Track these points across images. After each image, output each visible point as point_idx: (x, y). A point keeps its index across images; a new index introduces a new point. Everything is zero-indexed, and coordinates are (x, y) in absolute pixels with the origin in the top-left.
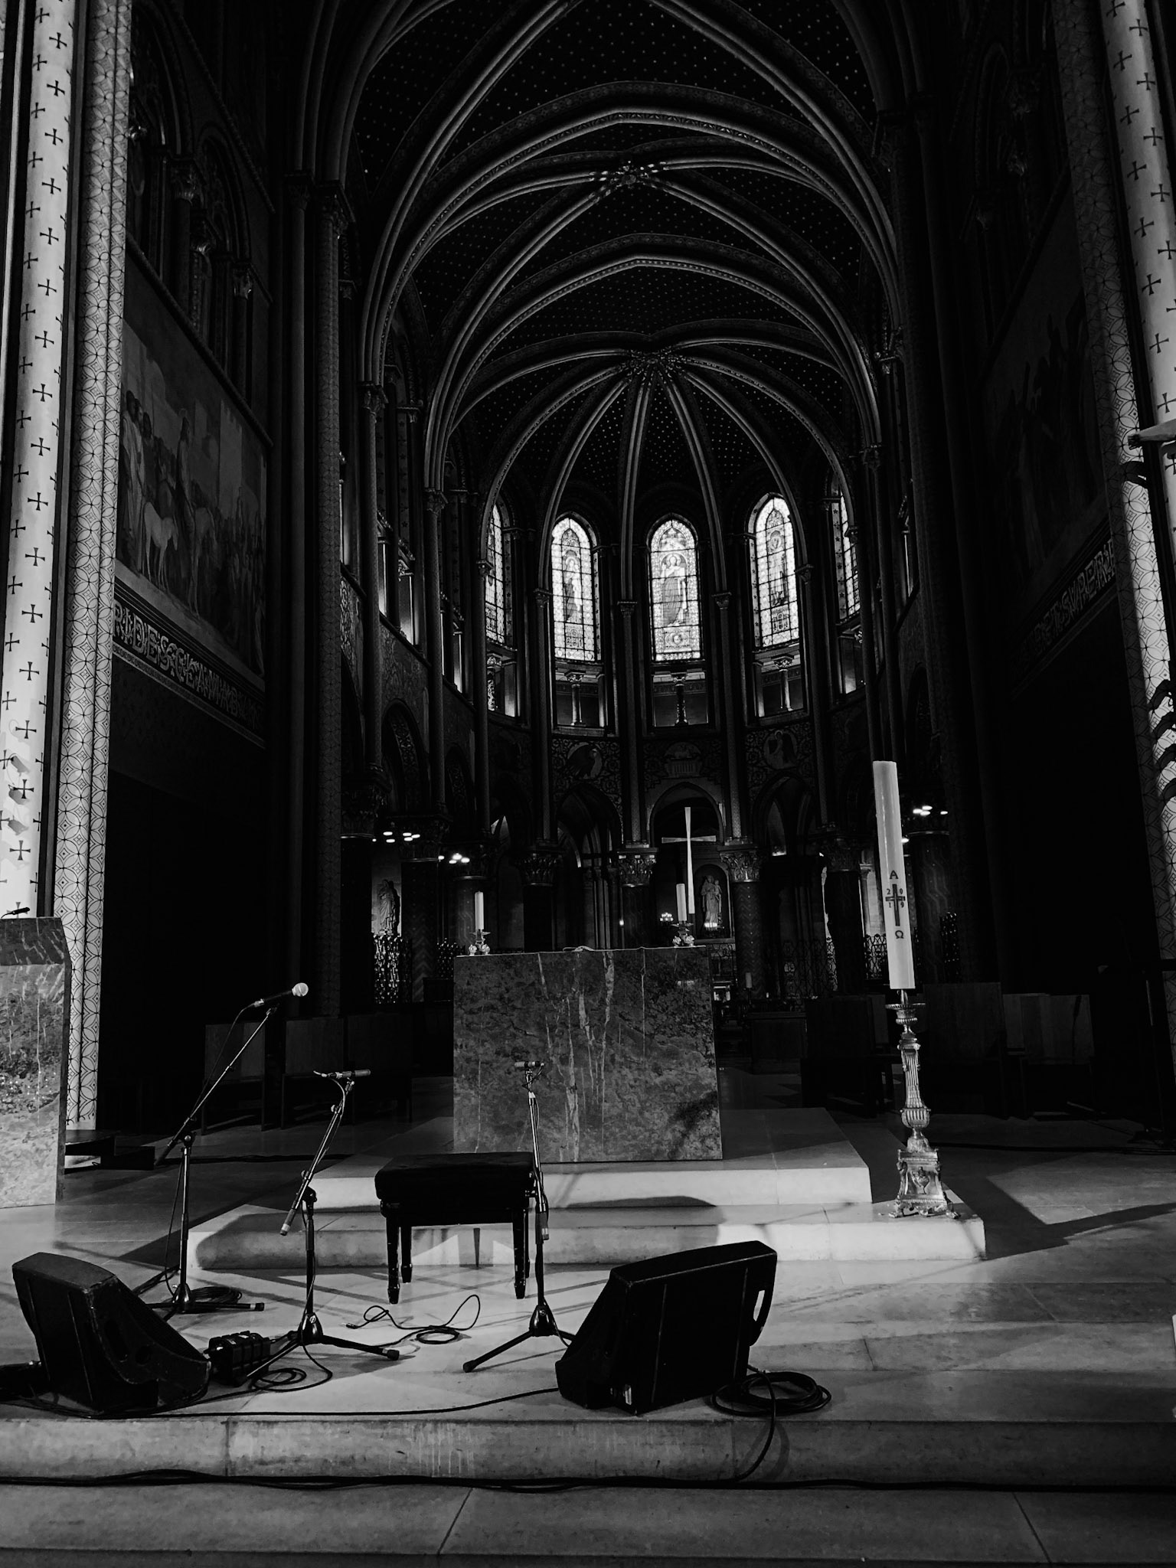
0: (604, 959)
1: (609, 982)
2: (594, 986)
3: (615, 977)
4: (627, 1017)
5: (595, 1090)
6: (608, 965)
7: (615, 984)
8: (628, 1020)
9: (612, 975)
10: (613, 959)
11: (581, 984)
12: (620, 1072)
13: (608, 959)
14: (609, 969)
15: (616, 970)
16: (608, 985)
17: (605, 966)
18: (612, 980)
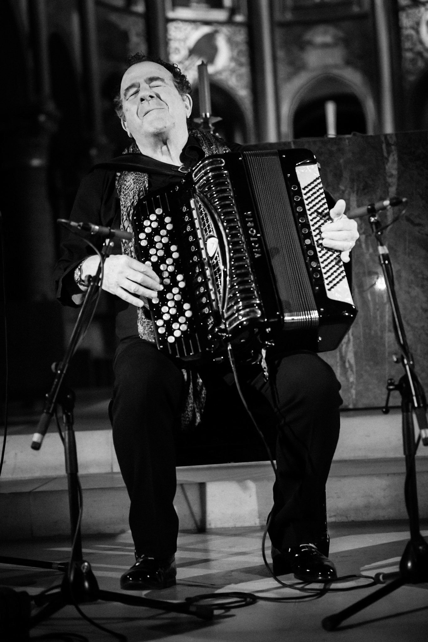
0: (384, 146)
1: (392, 176)
2: (371, 183)
3: (398, 169)
4: (417, 221)
5: (375, 318)
6: (389, 153)
7: (399, 179)
8: (419, 225)
9: (395, 166)
10: (396, 144)
11: (352, 181)
12: (409, 293)
13: (388, 145)
14: (391, 159)
15: (400, 159)
16: (390, 180)
17: (385, 154)
18: (395, 172)
